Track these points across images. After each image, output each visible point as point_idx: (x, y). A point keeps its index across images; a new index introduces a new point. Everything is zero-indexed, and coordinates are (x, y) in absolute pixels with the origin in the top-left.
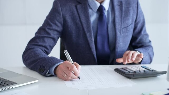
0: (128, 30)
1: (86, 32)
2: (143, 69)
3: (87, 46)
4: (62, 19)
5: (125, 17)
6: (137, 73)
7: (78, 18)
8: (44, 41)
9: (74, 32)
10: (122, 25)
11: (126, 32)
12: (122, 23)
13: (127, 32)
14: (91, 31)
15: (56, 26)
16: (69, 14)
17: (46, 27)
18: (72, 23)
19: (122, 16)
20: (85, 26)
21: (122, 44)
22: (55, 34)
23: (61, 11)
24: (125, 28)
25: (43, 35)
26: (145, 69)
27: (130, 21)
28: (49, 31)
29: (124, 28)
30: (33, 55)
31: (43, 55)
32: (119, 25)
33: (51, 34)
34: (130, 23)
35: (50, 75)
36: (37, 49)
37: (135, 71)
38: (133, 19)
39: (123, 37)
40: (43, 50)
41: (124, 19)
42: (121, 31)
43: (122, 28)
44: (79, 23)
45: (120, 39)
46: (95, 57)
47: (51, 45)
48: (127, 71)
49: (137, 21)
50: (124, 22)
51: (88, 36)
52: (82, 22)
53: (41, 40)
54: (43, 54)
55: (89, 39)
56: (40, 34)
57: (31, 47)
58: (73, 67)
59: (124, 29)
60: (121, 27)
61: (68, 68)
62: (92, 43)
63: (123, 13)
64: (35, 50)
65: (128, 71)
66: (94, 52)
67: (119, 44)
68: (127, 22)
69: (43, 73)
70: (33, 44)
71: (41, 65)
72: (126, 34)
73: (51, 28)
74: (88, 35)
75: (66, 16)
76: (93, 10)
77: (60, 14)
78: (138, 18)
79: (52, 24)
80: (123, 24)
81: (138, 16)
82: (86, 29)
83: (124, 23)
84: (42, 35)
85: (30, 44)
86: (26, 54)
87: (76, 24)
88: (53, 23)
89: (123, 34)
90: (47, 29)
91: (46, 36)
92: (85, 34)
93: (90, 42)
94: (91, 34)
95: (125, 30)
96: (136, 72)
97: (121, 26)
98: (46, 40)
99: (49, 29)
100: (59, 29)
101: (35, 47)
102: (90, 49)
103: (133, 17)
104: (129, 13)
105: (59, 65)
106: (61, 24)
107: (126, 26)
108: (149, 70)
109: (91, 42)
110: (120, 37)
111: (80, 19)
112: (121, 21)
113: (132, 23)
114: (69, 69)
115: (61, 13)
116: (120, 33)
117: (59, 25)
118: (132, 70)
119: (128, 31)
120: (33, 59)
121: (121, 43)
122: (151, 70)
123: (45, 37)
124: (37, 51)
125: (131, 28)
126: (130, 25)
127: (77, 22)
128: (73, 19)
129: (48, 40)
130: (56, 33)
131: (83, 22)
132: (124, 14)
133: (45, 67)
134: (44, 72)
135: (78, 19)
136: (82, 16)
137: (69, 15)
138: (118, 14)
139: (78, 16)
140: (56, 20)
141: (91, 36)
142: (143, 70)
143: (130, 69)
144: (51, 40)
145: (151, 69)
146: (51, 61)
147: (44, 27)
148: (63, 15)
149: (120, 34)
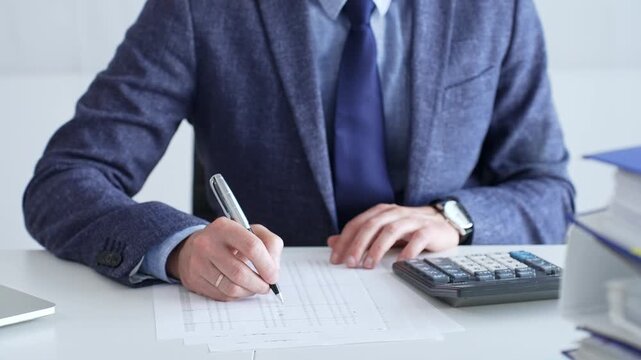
0: (472, 94)
1: (293, 101)
2: (515, 264)
3: (297, 161)
4: (192, 43)
5: (460, 40)
6: (484, 280)
7: (262, 39)
8: (111, 141)
9: (240, 100)
10: (445, 73)
11: (460, 105)
12: (442, 66)
13: (466, 103)
14: (314, 97)
15: (167, 75)
16: (222, 20)
17: (120, 78)
18: (235, 62)
19: (444, 35)
20: (288, 74)
21: (439, 153)
22: (160, 108)
23: (187, 9)
24: (456, 85)
25: (108, 110)
26: (522, 266)
27: (481, 58)
28: (135, 97)
29: (450, 87)
30: (70, 199)
31: (111, 197)
32: (427, 74)
33: (143, 109)
34: (483, 68)
35: (144, 281)
36: (84, 171)
37: (476, 274)
38: (494, 52)
39: (446, 124)
40: (111, 175)
41: (452, 48)
42: (436, 98)
43: (442, 88)
44: (265, 60)
45: (430, 131)
46: (332, 206)
47: (143, 156)
48: (444, 272)
49: (514, 60)
50: (455, 62)
51: (301, 119)
52: (277, 57)
53: (101, 133)
54: (110, 193)
55: (303, 130)
56: (97, 106)
57: (57, 167)
58: (249, 245)
59: (449, 91)
60: (438, 82)
61: (230, 248)
62: (317, 146)
63: (452, 25)
64: (74, 176)
65: (449, 271)
66: (325, 189)
67: (424, 151)
68: (465, 60)
69: (118, 272)
70: (68, 149)
71: (108, 239)
72: (462, 113)
73: (143, 82)
74: (300, 112)
75: (208, 33)
76: (326, 8)
77: (185, 25)
78: (515, 47)
79: (146, 64)
80: (446, 66)
81: (518, 40)
82: (291, 90)
83: (450, 63)
84: (104, 114)
85: (54, 150)
86: (38, 193)
87: (252, 66)
88: (154, 62)
89: (445, 113)
90: (125, 89)
91: (120, 115)
92: (287, 112)
93: (308, 142)
94: (312, 108)
95: (456, 96)
96: (478, 280)
97: (439, 76)
98: (121, 137)
99: (133, 86)
100: (175, 88)
101: (72, 164)
102: (307, 172)
103: (495, 40)
104: (480, 22)
105: (187, 238)
106: (188, 65)
107: (463, 77)
108: (540, 270)
109: (314, 142)
110: (431, 124)
111: (268, 42)
112: (441, 56)
113: (491, 67)
114: (236, 253)
115: (189, 19)
116: (434, 108)
117: (179, 67)
118: (467, 267)
119: (472, 99)
120: (72, 217)
121: (436, 149)
122: (547, 268)
123: (117, 121)
124: (86, 178)
125: (484, 88)
126: (479, 76)
127: (256, 57)
128: (240, 44)
129: (130, 136)
130: (163, 103)
131: (283, 56)
132: (457, 28)
133: (125, 245)
134: (124, 267)
135: (261, 45)
136: (277, 30)
137: (222, 26)
138: (428, 27)
139: (259, 29)
140: (167, 48)
141: (313, 121)
142: (514, 267)
143: (460, 263)
144: (144, 133)
145: (547, 263)
146: (153, 222)
147: (113, 78)
148: (195, 27)
149: (430, 110)
